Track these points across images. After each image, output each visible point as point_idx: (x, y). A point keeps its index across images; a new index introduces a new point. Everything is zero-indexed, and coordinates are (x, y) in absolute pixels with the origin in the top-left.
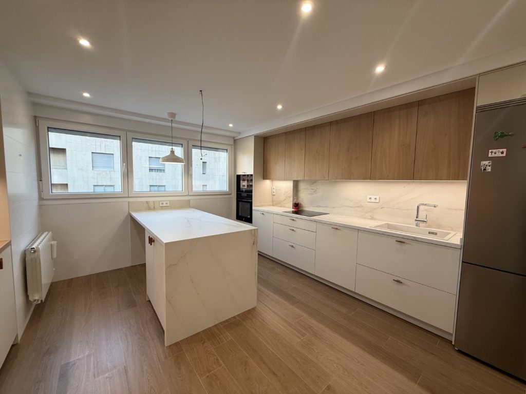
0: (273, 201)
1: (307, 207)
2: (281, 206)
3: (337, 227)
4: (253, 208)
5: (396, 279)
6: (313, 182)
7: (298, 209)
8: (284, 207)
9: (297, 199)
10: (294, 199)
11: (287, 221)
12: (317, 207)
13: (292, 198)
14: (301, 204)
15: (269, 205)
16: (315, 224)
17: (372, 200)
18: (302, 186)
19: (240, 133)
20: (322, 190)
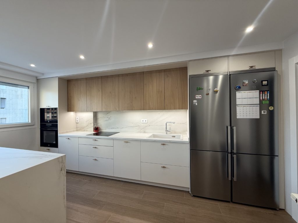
0: (77, 128)
2: (84, 131)
3: (127, 141)
4: (59, 135)
6: (107, 112)
7: (97, 131)
8: (87, 131)
9: (97, 124)
10: (94, 125)
12: (111, 128)
13: (93, 124)
14: (99, 128)
15: (74, 131)
16: (112, 141)
17: (144, 122)
18: (100, 116)
19: (43, 74)
20: (114, 117)
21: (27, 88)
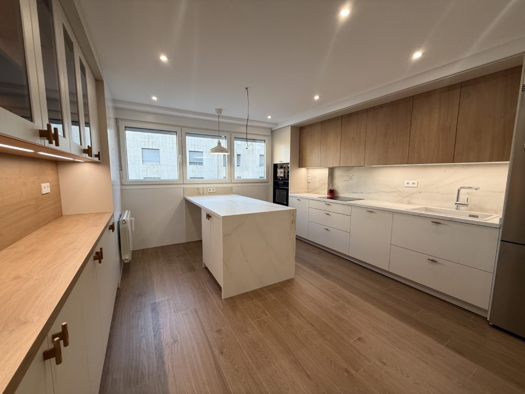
0: (308, 188)
1: (342, 194)
2: (316, 193)
3: (371, 211)
4: (289, 194)
5: (431, 259)
6: (349, 168)
7: (332, 194)
8: (319, 193)
9: (332, 186)
10: (329, 186)
11: (322, 206)
12: (352, 193)
13: (327, 185)
14: (336, 191)
15: (305, 192)
16: (349, 208)
17: (411, 185)
18: (337, 173)
19: (277, 124)
20: (357, 176)
21: (264, 142)
